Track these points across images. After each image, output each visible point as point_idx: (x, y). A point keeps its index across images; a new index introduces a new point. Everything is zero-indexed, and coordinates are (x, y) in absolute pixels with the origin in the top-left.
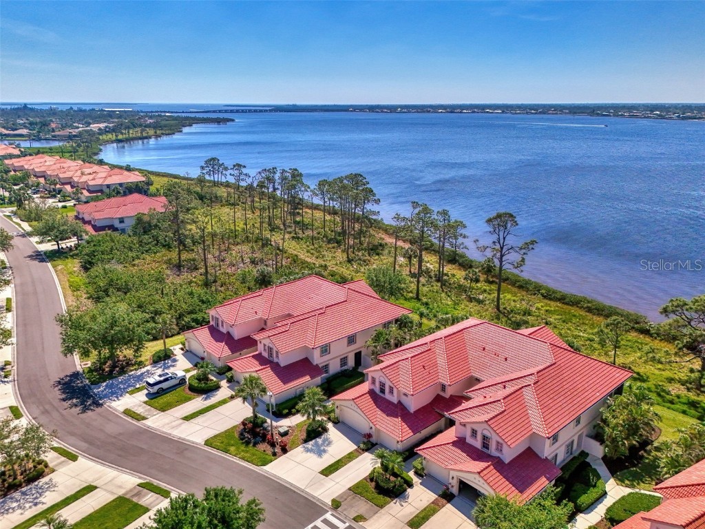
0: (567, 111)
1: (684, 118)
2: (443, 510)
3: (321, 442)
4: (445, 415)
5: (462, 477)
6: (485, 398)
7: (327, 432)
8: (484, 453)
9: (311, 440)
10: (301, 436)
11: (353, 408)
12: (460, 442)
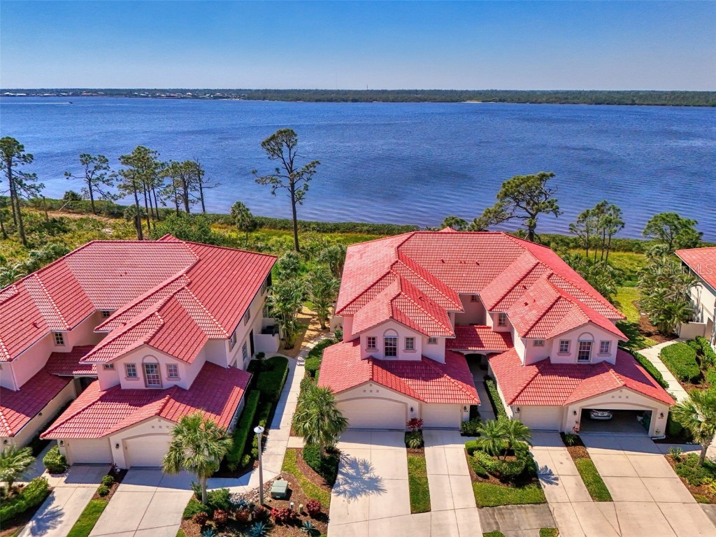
2: (593, 458)
3: (351, 472)
4: (466, 353)
5: (587, 404)
6: (526, 304)
7: (340, 453)
8: (584, 365)
9: (335, 478)
10: (313, 480)
11: (368, 394)
12: (545, 367)
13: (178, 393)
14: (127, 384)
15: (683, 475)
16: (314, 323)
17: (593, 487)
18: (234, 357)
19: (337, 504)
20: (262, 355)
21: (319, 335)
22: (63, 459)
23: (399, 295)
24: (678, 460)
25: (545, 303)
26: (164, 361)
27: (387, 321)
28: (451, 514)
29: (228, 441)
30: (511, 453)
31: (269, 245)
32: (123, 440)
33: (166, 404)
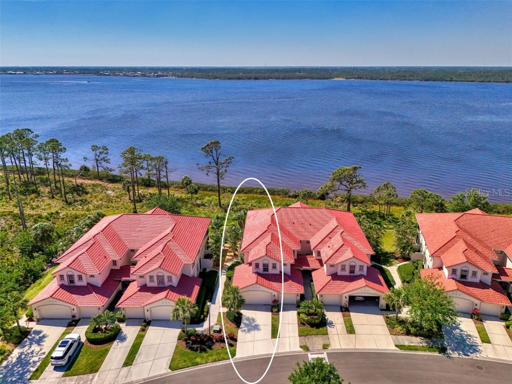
0: (78, 72)
1: (158, 76)
2: (352, 317)
3: (247, 322)
4: (302, 269)
5: (352, 294)
6: (329, 247)
7: (242, 315)
8: (352, 276)
9: (240, 325)
10: (231, 325)
11: (255, 289)
12: (335, 277)
13: (172, 288)
14: (149, 284)
15: (388, 324)
16: (230, 252)
17: (349, 329)
18: (193, 272)
19: (241, 335)
20: (205, 269)
21: (233, 258)
22: (124, 316)
23: (270, 243)
24: (388, 318)
25: (336, 247)
26: (166, 274)
27: (264, 256)
28: (287, 339)
29: (197, 308)
30: (316, 315)
31: (204, 202)
32: (150, 308)
33: (168, 293)
